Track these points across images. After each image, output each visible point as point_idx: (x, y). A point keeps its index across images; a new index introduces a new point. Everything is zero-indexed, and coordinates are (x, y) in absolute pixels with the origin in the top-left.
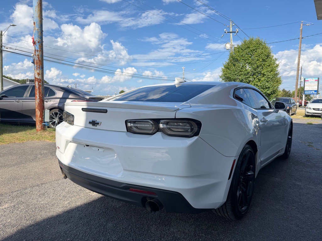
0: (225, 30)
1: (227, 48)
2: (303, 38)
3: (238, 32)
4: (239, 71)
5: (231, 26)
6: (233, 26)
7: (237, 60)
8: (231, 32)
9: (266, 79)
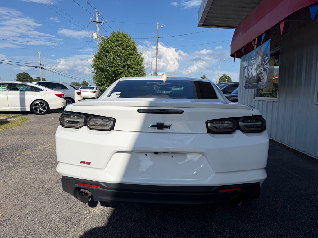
0: (91, 19)
1: (94, 37)
2: (159, 38)
3: (103, 23)
4: (111, 62)
5: (97, 16)
6: (98, 16)
7: (108, 52)
8: (97, 22)
9: (135, 71)
